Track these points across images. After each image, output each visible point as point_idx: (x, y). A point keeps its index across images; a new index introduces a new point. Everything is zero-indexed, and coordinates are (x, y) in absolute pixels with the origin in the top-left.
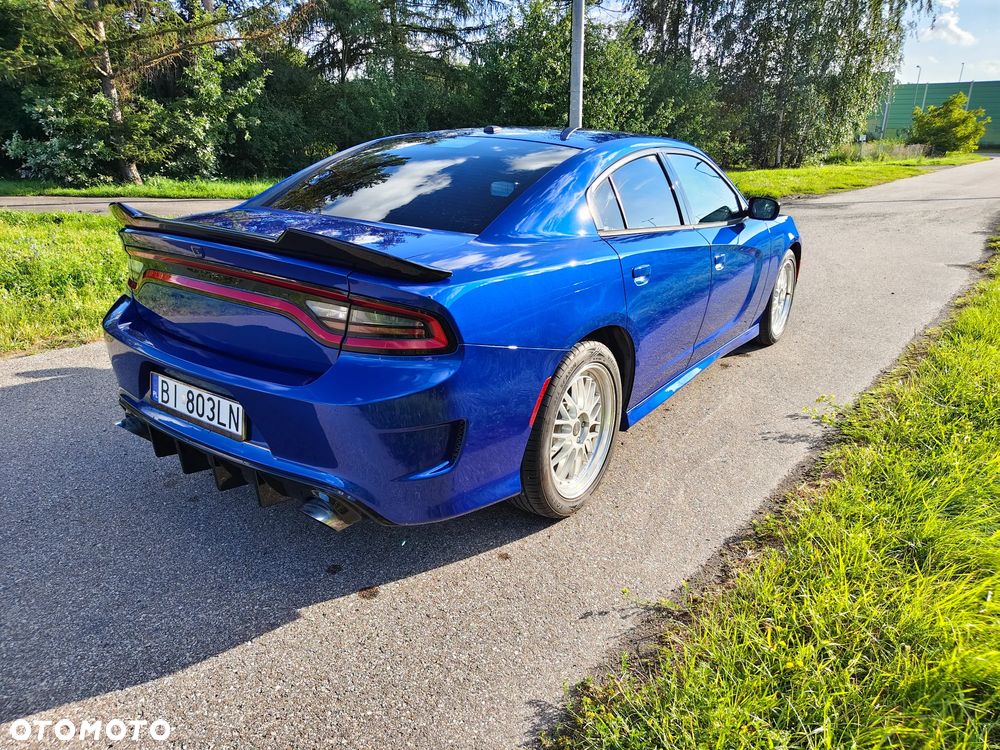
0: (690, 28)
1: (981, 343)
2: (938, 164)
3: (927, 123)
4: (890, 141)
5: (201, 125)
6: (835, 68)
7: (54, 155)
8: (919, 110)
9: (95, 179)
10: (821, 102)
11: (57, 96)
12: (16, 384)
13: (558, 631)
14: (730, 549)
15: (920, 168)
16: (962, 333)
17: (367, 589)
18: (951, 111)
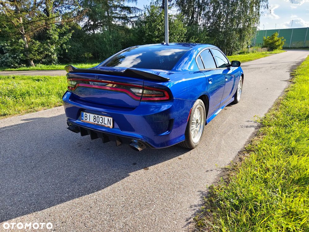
0: (197, 16)
1: (296, 100)
2: (272, 53)
3: (267, 41)
4: (257, 47)
5: (53, 48)
6: (241, 26)
7: (7, 58)
8: (265, 38)
9: (20, 65)
10: (237, 36)
11: (7, 41)
12: (23, 122)
13: (200, 175)
14: (240, 154)
15: (267, 55)
16: (290, 98)
17: (146, 168)
18: (274, 38)
